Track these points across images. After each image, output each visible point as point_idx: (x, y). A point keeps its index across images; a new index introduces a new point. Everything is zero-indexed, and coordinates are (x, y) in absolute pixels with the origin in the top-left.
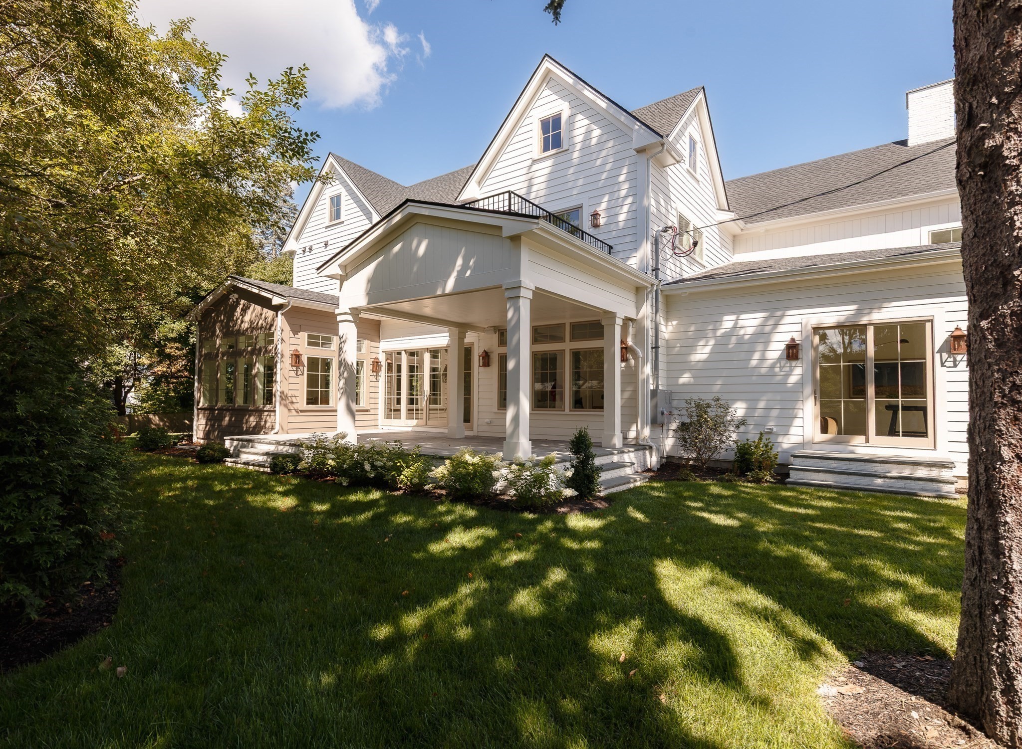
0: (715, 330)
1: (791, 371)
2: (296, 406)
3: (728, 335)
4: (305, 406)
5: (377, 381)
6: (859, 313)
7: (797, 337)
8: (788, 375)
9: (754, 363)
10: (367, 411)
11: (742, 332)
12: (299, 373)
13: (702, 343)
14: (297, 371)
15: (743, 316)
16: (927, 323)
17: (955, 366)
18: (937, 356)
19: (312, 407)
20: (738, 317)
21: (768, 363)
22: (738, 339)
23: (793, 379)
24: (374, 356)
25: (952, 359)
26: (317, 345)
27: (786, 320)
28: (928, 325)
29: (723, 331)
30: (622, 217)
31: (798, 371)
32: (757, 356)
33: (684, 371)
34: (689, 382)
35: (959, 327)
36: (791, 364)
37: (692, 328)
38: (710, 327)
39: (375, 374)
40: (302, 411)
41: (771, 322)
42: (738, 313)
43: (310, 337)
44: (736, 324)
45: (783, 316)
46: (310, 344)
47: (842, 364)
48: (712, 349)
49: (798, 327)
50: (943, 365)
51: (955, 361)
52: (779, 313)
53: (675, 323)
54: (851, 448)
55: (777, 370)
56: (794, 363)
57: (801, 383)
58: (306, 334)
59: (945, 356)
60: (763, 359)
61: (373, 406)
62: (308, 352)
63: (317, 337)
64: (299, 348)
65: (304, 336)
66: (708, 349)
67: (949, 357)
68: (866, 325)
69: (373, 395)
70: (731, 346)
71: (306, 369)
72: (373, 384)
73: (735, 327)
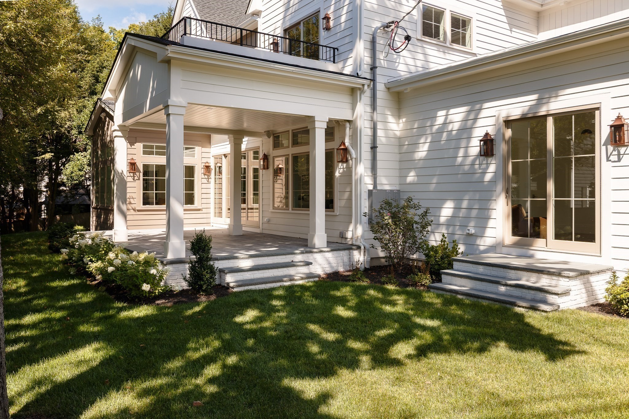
0: (432, 126)
1: (487, 168)
2: (133, 206)
3: (440, 131)
4: (141, 206)
5: (209, 182)
6: (540, 102)
7: (491, 131)
8: (484, 173)
9: (459, 160)
10: (199, 210)
11: (450, 128)
12: (136, 178)
13: (422, 141)
14: (134, 177)
15: (452, 111)
16: (596, 112)
17: (619, 160)
18: (604, 148)
19: (148, 207)
20: (447, 112)
21: (470, 160)
22: (448, 136)
23: (488, 177)
24: (205, 160)
25: (616, 153)
26: (151, 153)
27: (484, 113)
28: (597, 113)
29: (437, 127)
30: (343, 19)
31: (492, 168)
32: (461, 153)
33: (410, 169)
34: (414, 181)
35: (621, 114)
36: (487, 161)
37: (416, 126)
38: (428, 124)
39: (206, 177)
40: (139, 211)
41: (472, 116)
42: (448, 108)
43: (145, 147)
44: (446, 119)
45: (480, 109)
46: (145, 153)
47: (529, 160)
48: (429, 147)
49: (492, 121)
50: (608, 160)
51: (619, 154)
52: (478, 107)
53: (404, 120)
54: (532, 252)
55: (477, 167)
56: (490, 159)
57: (493, 181)
58: (142, 144)
59: (610, 148)
60: (466, 156)
61: (204, 206)
62: (142, 160)
63: (152, 147)
64: (134, 157)
65: (139, 146)
66: (426, 147)
67: (614, 150)
68: (545, 116)
69: (204, 196)
70: (442, 142)
71: (142, 174)
72: (204, 186)
73: (445, 124)
